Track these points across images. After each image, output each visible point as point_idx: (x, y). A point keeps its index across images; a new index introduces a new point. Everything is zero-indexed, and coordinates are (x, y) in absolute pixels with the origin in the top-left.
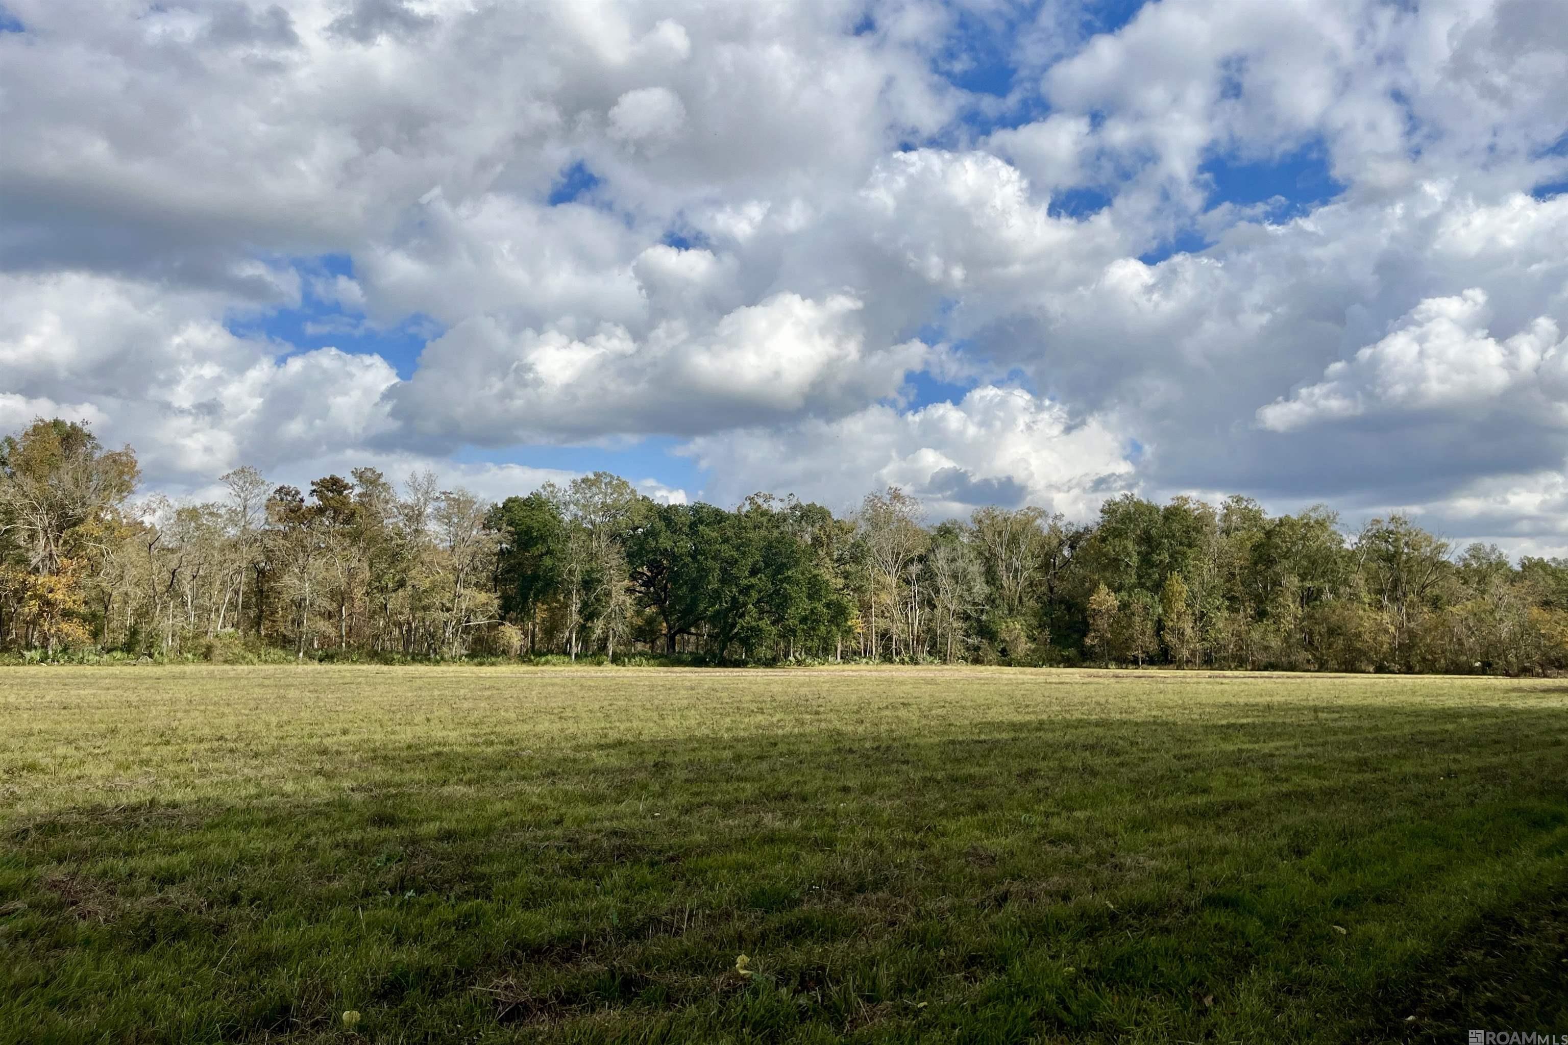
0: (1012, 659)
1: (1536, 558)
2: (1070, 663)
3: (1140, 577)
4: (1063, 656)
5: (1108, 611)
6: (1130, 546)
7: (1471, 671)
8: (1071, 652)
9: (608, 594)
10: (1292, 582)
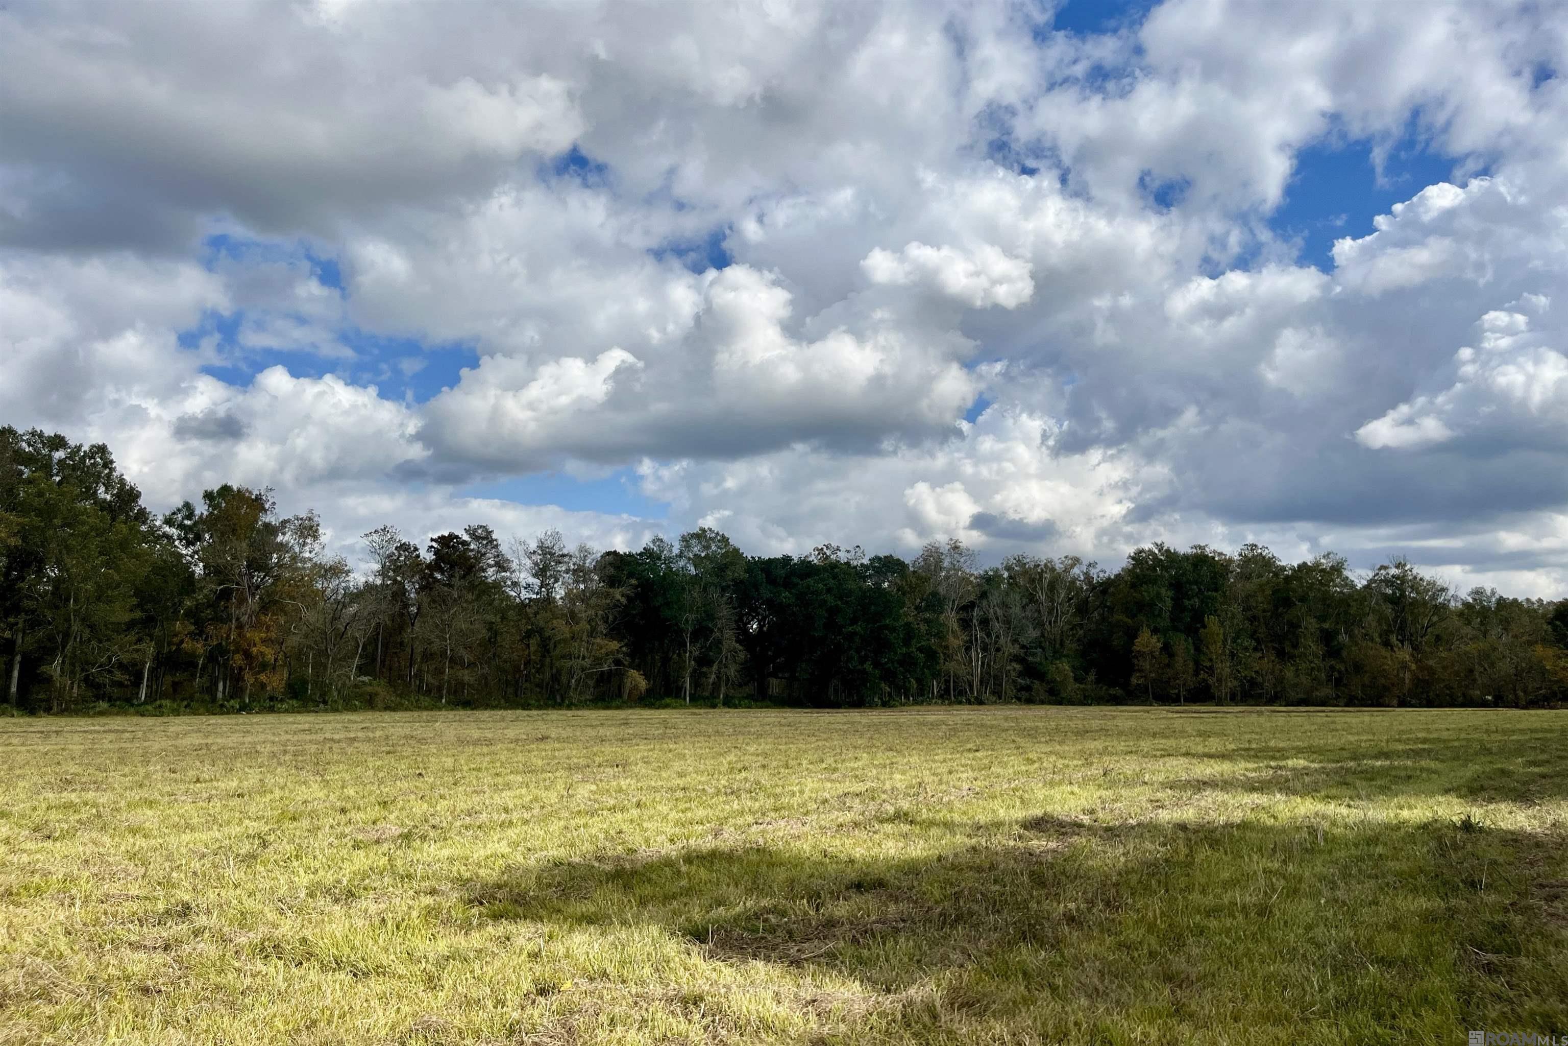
0: (1063, 698)
1: (1511, 598)
2: (1116, 701)
3: (1172, 620)
4: (1110, 695)
5: (1152, 652)
6: (1163, 591)
7: (1484, 704)
8: (1117, 691)
9: (719, 642)
10: (1310, 624)
